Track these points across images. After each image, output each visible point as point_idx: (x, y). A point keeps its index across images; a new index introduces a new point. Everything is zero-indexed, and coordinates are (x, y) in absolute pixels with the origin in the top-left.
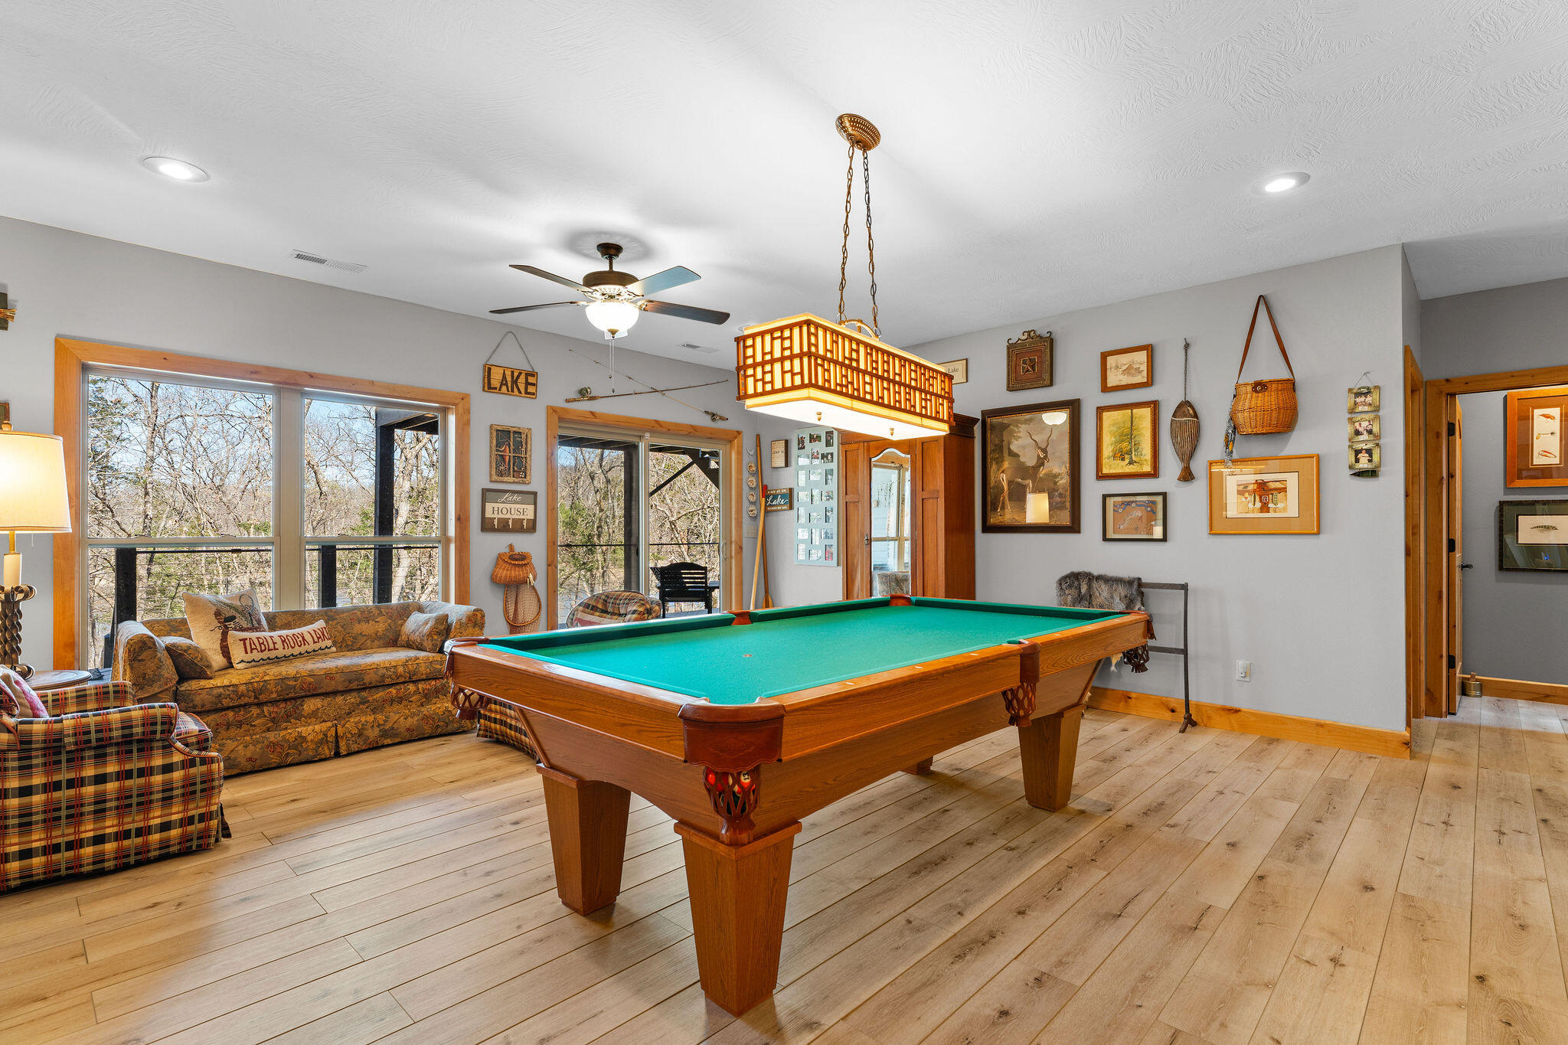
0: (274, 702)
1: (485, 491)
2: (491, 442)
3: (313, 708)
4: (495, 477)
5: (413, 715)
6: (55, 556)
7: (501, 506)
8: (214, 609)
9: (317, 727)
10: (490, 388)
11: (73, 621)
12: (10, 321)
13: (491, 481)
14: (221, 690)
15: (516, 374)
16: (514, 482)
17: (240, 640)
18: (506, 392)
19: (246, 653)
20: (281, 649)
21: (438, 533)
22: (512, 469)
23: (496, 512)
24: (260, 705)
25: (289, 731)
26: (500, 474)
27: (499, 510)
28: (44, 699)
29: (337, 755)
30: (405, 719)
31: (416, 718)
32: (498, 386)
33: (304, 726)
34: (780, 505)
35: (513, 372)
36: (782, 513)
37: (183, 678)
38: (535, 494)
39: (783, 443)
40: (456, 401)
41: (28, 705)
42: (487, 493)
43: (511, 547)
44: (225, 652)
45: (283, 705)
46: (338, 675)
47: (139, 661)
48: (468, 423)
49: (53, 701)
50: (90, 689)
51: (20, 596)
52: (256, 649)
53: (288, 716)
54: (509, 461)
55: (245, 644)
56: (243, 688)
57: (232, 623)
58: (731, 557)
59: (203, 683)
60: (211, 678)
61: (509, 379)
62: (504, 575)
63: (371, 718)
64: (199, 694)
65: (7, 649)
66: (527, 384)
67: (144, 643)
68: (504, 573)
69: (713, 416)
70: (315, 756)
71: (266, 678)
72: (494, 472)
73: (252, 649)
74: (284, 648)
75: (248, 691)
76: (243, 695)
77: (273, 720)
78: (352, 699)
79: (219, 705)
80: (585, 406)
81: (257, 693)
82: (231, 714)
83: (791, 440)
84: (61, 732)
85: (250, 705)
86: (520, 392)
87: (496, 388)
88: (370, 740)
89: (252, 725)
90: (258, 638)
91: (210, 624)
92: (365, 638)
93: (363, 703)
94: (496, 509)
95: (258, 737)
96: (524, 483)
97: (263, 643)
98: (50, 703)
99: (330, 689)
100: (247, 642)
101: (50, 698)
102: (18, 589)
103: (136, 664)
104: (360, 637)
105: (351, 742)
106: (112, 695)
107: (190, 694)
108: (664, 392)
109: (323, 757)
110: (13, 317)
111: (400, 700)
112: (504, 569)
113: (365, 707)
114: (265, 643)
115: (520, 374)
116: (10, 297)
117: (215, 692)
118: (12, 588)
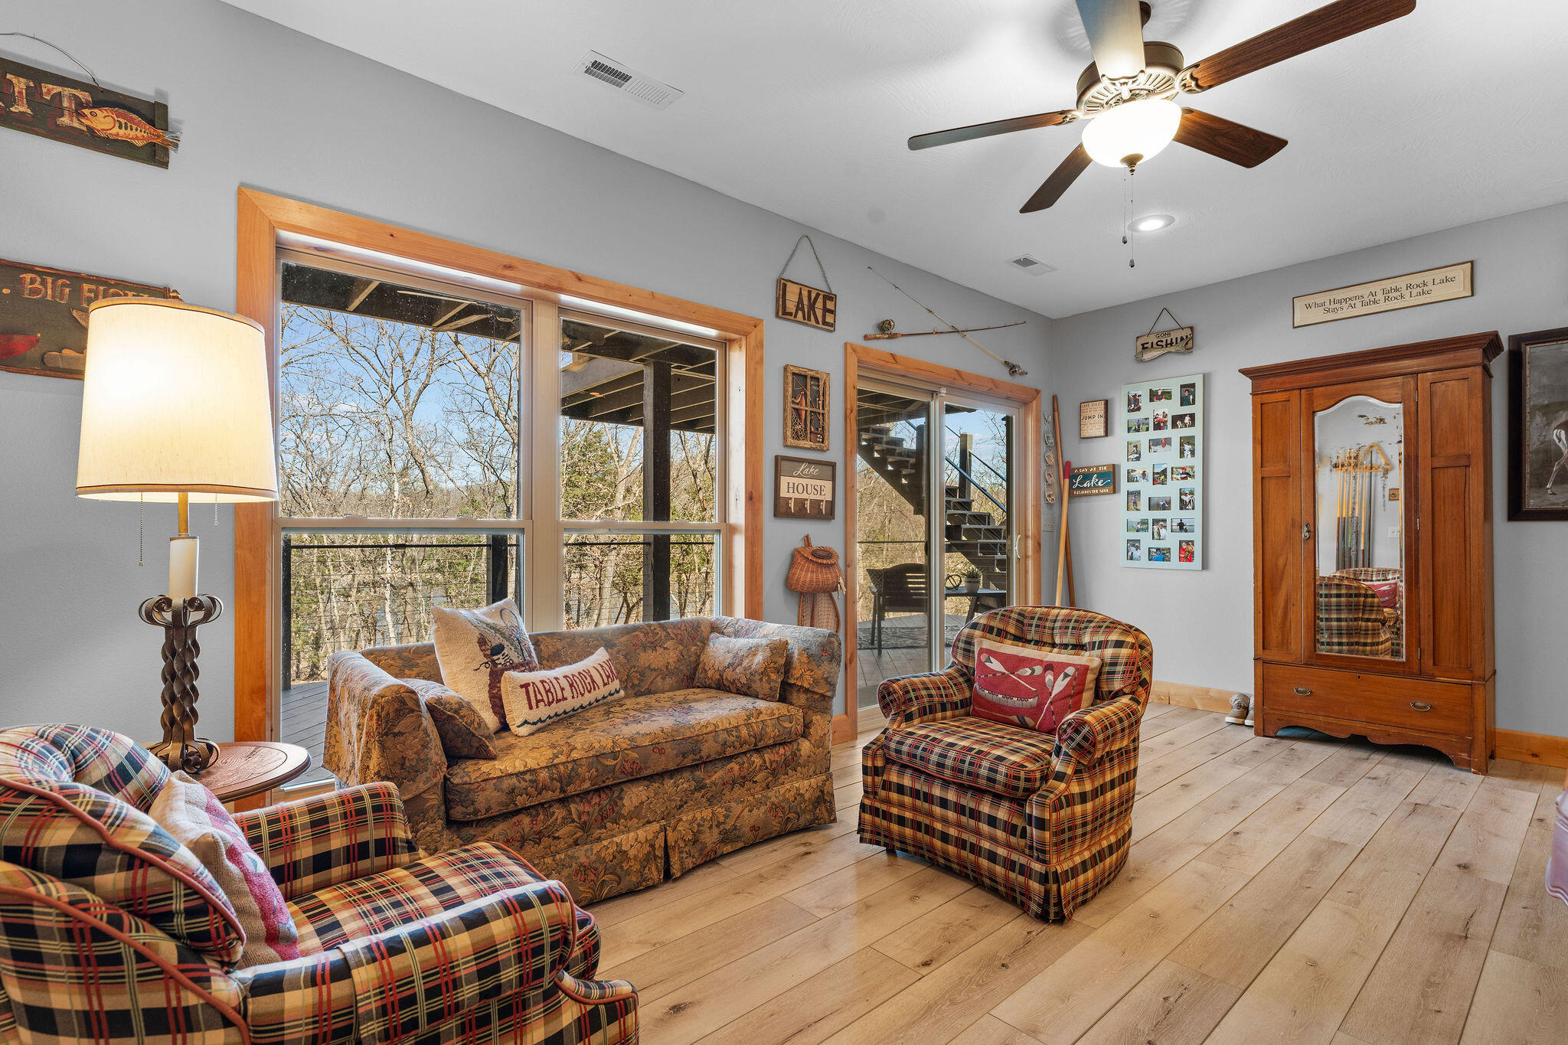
0: (583, 795)
1: (778, 460)
2: (785, 391)
3: (635, 802)
4: (790, 441)
5: (761, 803)
6: (238, 546)
7: (797, 481)
8: (477, 634)
9: (641, 834)
10: (785, 313)
11: (263, 653)
12: (172, 153)
13: (786, 446)
14: (514, 780)
15: (813, 295)
16: (811, 449)
17: (522, 686)
18: (802, 320)
19: (531, 708)
20: (570, 698)
21: (716, 520)
22: (808, 429)
23: (791, 490)
24: (564, 801)
25: (605, 843)
26: (797, 436)
27: (795, 488)
28: (254, 833)
29: (668, 877)
30: (750, 811)
31: (763, 809)
32: (794, 312)
33: (623, 832)
34: (1095, 487)
35: (810, 292)
36: (1095, 498)
37: (454, 757)
38: (833, 465)
39: (1102, 405)
40: (747, 329)
41: (256, 907)
42: (783, 463)
43: (807, 539)
44: (497, 704)
45: (595, 800)
46: (668, 745)
47: (395, 735)
48: (761, 361)
49: (272, 835)
50: (333, 806)
51: (194, 616)
52: (543, 700)
53: (603, 818)
54: (806, 419)
55: (527, 693)
56: (544, 775)
57: (500, 656)
58: (1026, 557)
59: (485, 767)
60: (493, 758)
61: (806, 302)
62: (808, 579)
63: (707, 813)
64: (483, 790)
65: (175, 714)
66: (826, 310)
67: (402, 702)
68: (807, 576)
69: (1013, 369)
70: (639, 884)
71: (575, 755)
72: (789, 433)
73: (538, 702)
74: (573, 697)
75: (552, 779)
76: (545, 788)
77: (584, 827)
78: (684, 782)
79: (512, 808)
80: (884, 346)
81: (565, 780)
82: (526, 820)
83: (1112, 399)
84: (350, 1008)
85: (551, 803)
86: (817, 322)
87: (790, 314)
88: (708, 849)
89: (555, 838)
90: (542, 682)
91: (473, 659)
92: (654, 674)
93: (698, 789)
94: (791, 485)
95: (563, 856)
96: (822, 450)
97: (549, 690)
98: (266, 842)
99: (659, 769)
100: (531, 689)
101: (265, 831)
102: (193, 603)
103: (389, 742)
104: (648, 672)
105: (685, 855)
106: (370, 815)
107: (469, 790)
108: (965, 333)
109: (650, 883)
110: (176, 146)
111: (743, 780)
112: (807, 571)
113: (700, 795)
114: (552, 690)
115: (818, 295)
116: (172, 114)
117: (507, 783)
118: (184, 601)
